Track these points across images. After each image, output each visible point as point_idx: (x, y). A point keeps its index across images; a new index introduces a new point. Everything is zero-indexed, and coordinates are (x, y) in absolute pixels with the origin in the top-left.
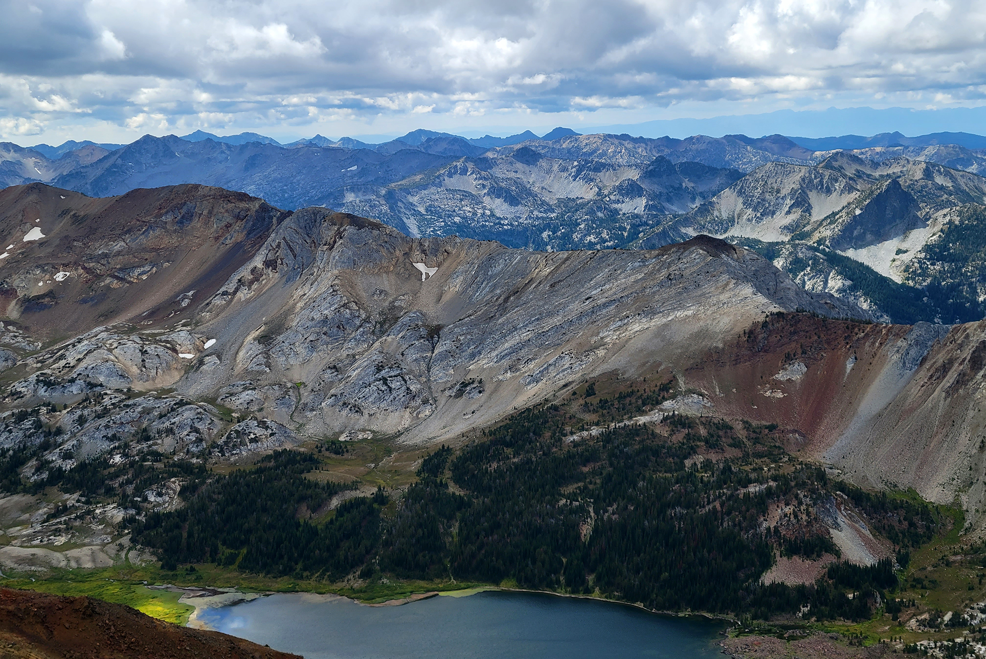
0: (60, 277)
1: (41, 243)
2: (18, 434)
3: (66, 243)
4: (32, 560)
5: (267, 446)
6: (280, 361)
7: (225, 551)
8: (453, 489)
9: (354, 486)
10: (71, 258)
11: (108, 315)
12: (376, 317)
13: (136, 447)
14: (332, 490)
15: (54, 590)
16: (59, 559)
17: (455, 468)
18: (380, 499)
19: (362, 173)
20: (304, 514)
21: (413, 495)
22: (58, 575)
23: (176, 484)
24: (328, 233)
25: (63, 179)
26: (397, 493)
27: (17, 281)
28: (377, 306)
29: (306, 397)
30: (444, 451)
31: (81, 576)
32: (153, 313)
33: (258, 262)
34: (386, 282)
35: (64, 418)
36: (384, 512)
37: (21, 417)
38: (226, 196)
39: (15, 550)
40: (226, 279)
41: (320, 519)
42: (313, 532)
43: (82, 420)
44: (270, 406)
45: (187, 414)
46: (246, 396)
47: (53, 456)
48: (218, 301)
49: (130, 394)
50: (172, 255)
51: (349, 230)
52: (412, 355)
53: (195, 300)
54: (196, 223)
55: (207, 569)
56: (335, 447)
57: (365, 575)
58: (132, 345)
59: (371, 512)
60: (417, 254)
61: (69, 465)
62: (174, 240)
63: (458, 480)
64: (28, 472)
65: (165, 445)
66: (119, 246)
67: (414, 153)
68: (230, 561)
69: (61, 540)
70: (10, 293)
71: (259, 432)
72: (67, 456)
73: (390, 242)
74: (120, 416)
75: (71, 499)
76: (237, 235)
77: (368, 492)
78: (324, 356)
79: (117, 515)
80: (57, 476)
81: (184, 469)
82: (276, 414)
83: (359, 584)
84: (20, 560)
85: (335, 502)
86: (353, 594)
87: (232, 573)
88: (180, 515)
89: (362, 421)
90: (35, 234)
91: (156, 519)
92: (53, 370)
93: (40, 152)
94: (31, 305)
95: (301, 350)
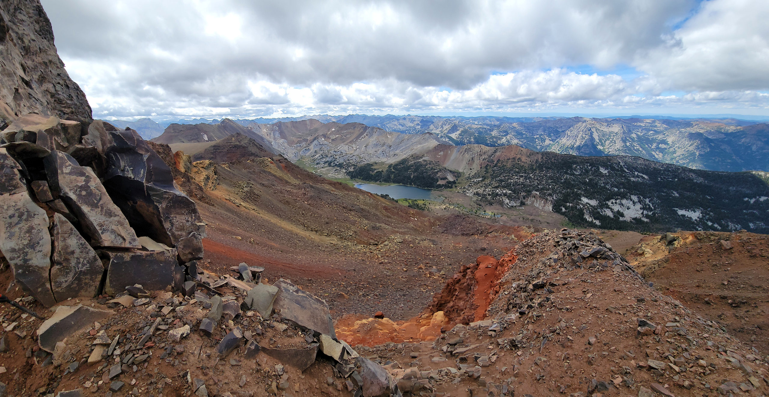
0: (337, 136)
1: (334, 131)
2: (331, 159)
3: (338, 131)
4: (333, 176)
5: (366, 163)
6: (368, 150)
8: (393, 170)
9: (378, 169)
10: (338, 133)
11: (344, 142)
12: (382, 144)
13: (347, 162)
14: (375, 169)
15: (336, 181)
16: (336, 176)
17: (393, 167)
19: (380, 121)
20: (371, 172)
21: (387, 171)
22: (336, 179)
23: (353, 167)
24: (375, 130)
25: (338, 121)
26: (385, 170)
27: (331, 136)
28: (382, 142)
29: (371, 155)
30: (392, 164)
31: (339, 179)
32: (350, 142)
33: (365, 135)
34: (384, 138)
35: (337, 157)
36: (383, 173)
37: (331, 156)
38: (360, 124)
39: (330, 175)
40: (360, 137)
41: (373, 174)
42: (372, 175)
43: (340, 157)
44: (366, 157)
45: (354, 157)
46: (363, 155)
47: (336, 162)
48: (359, 141)
49: (347, 154)
50: (353, 133)
51: (378, 130)
52: (387, 150)
53: (356, 140)
54: (356, 128)
55: (356, 179)
56: (376, 163)
57: (380, 182)
58: (347, 146)
59: (381, 173)
60: (388, 134)
61: (338, 164)
62: (353, 131)
63: (393, 169)
64: (332, 164)
65: (351, 161)
66: (345, 132)
67: (388, 118)
68: (360, 178)
69: (336, 174)
70: (330, 138)
71: (365, 160)
72: (338, 162)
73: (384, 132)
74: (345, 157)
75: (338, 168)
76: (362, 130)
77: (381, 170)
78: (374, 149)
79: (345, 171)
80: (336, 165)
81: (354, 165)
85: (376, 171)
86: (378, 184)
87: (360, 180)
88: (353, 172)
89: (380, 159)
90: (333, 129)
91: (350, 172)
92: (336, 150)
93: (334, 117)
94: (333, 140)
95: (371, 148)
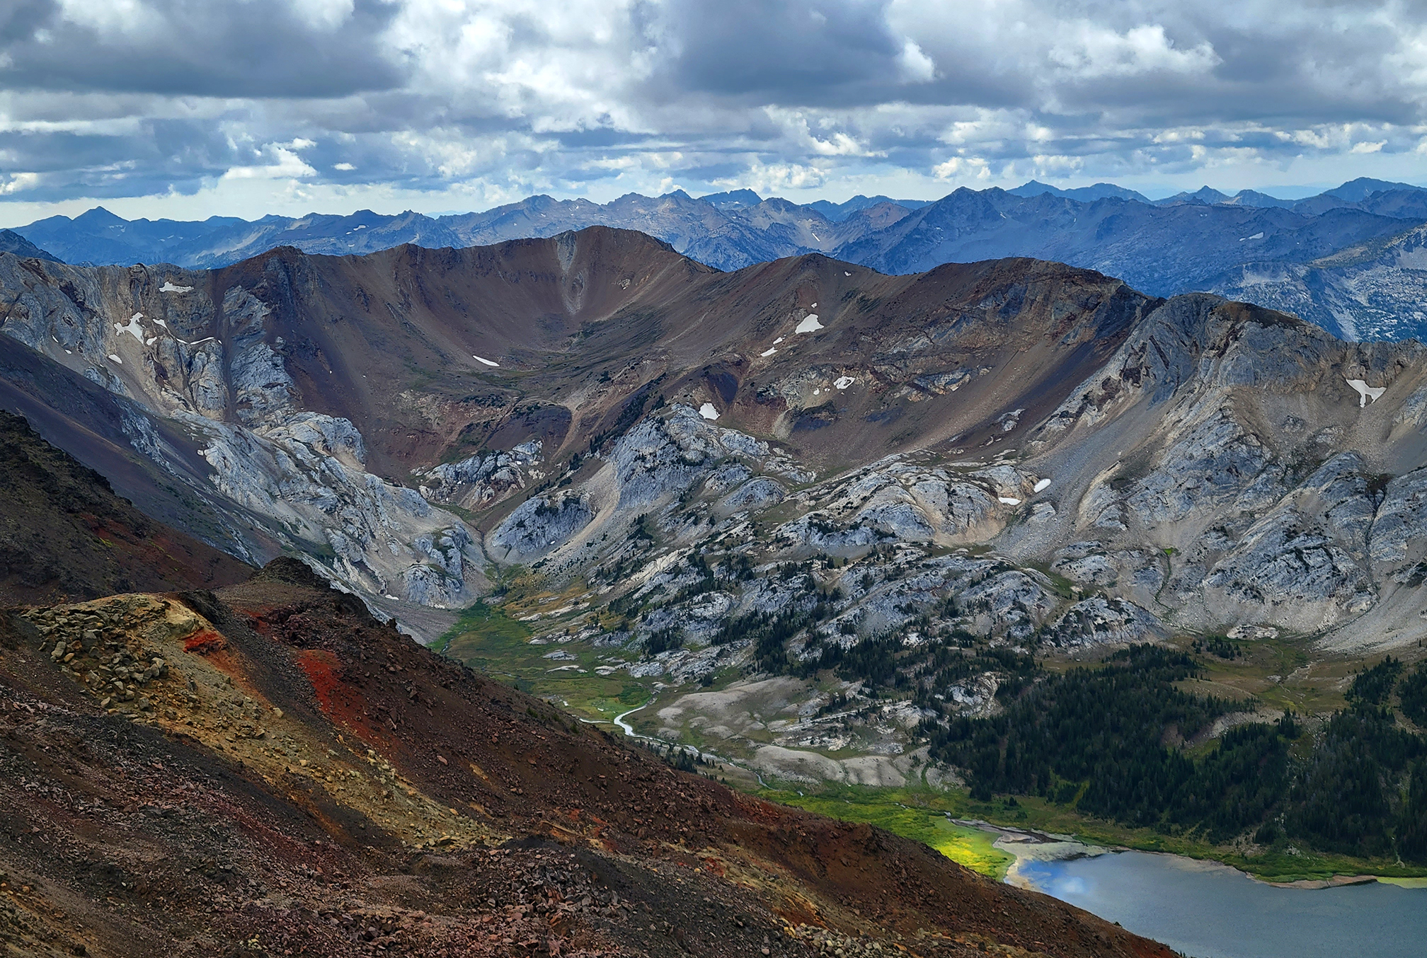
0: (841, 383)
1: (819, 337)
2: (784, 595)
3: (851, 338)
4: (800, 767)
5: (1121, 638)
6: (1142, 515)
7: (1059, 782)
8: (1402, 724)
9: (1249, 706)
10: (857, 357)
11: (903, 439)
12: (1286, 458)
13: (938, 625)
14: (1216, 709)
15: (826, 810)
16: (833, 769)
17: (1407, 692)
18: (1288, 728)
19: (1272, 242)
20: (1173, 740)
21: (1340, 728)
22: (833, 791)
23: (991, 680)
24: (1217, 331)
25: (849, 249)
26: (1315, 722)
27: (786, 388)
28: (1288, 443)
29: (1179, 569)
30: (1389, 665)
31: (864, 795)
32: (964, 439)
33: (1112, 371)
34: (1304, 407)
35: (845, 578)
36: (1293, 750)
37: (789, 572)
38: (1069, 275)
39: (777, 751)
40: (1066, 393)
41: (1196, 751)
42: (1186, 768)
43: (866, 582)
44: (1127, 580)
45: (1009, 584)
46: (1092, 563)
47: (828, 629)
48: (1055, 426)
49: (932, 550)
50: (992, 357)
51: (1249, 328)
52: (1341, 518)
53: (1022, 422)
54: (1027, 313)
55: (1032, 804)
56: (1221, 647)
57: (1264, 838)
58: (935, 482)
59: (1274, 747)
60: (1353, 366)
61: (849, 642)
62: (995, 337)
63: (1411, 712)
64: (796, 646)
65: (978, 624)
66: (920, 343)
67: (1355, 214)
68: (1065, 797)
69: (837, 743)
70: (777, 403)
71: (1110, 615)
72: (847, 629)
73: (1311, 348)
74: (917, 579)
75: (852, 689)
76: (1083, 332)
77: (1270, 717)
78: (1205, 512)
79: (912, 716)
80: (834, 656)
81: (1003, 660)
82: (1133, 591)
83: (1253, 851)
84: (785, 766)
85: (1219, 728)
86: (1245, 864)
87: (1067, 814)
88: (997, 724)
89: (1263, 611)
90: (810, 324)
91: (964, 728)
92: (831, 510)
93: (819, 211)
94: (804, 420)
95: (1173, 501)
